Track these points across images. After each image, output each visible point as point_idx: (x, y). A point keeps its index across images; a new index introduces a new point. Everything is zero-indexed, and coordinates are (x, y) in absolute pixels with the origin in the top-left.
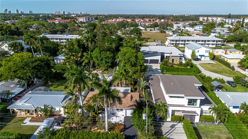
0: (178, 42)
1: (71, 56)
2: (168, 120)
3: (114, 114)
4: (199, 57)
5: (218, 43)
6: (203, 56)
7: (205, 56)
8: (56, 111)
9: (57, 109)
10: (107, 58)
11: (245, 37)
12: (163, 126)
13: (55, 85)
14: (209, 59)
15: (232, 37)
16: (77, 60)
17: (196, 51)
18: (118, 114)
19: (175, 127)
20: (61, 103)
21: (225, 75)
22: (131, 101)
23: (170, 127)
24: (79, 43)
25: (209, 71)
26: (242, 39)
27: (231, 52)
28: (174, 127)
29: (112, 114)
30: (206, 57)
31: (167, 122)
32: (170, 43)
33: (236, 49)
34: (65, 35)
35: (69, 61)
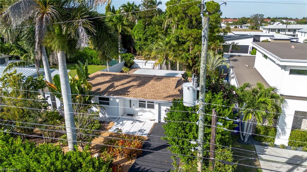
0: (282, 33)
2: (277, 142)
3: (132, 115)
12: (261, 156)
18: (142, 115)
19: (304, 164)
22: (176, 88)
23: (288, 163)
28: (301, 166)
29: (128, 115)
31: (276, 146)
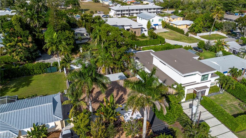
0: (123, 12)
1: (17, 42)
4: (154, 27)
5: (158, 10)
6: (157, 25)
7: (159, 24)
8: (50, 128)
9: (51, 124)
10: (67, 39)
11: (175, 4)
13: (11, 88)
14: (162, 28)
15: (165, 4)
16: (29, 47)
17: (151, 20)
20: (54, 116)
21: (186, 42)
23: (190, 108)
24: (21, 23)
25: (171, 40)
26: (173, 6)
27: (174, 19)
30: (159, 26)
32: (116, 14)
33: (176, 15)
34: (8, 11)
35: (14, 49)
